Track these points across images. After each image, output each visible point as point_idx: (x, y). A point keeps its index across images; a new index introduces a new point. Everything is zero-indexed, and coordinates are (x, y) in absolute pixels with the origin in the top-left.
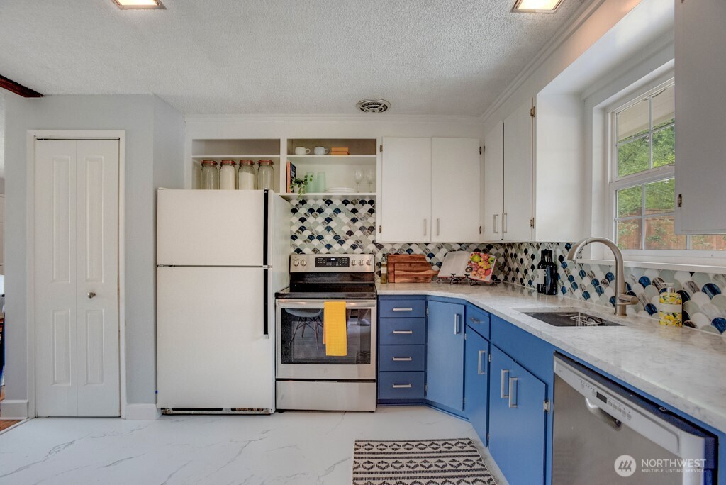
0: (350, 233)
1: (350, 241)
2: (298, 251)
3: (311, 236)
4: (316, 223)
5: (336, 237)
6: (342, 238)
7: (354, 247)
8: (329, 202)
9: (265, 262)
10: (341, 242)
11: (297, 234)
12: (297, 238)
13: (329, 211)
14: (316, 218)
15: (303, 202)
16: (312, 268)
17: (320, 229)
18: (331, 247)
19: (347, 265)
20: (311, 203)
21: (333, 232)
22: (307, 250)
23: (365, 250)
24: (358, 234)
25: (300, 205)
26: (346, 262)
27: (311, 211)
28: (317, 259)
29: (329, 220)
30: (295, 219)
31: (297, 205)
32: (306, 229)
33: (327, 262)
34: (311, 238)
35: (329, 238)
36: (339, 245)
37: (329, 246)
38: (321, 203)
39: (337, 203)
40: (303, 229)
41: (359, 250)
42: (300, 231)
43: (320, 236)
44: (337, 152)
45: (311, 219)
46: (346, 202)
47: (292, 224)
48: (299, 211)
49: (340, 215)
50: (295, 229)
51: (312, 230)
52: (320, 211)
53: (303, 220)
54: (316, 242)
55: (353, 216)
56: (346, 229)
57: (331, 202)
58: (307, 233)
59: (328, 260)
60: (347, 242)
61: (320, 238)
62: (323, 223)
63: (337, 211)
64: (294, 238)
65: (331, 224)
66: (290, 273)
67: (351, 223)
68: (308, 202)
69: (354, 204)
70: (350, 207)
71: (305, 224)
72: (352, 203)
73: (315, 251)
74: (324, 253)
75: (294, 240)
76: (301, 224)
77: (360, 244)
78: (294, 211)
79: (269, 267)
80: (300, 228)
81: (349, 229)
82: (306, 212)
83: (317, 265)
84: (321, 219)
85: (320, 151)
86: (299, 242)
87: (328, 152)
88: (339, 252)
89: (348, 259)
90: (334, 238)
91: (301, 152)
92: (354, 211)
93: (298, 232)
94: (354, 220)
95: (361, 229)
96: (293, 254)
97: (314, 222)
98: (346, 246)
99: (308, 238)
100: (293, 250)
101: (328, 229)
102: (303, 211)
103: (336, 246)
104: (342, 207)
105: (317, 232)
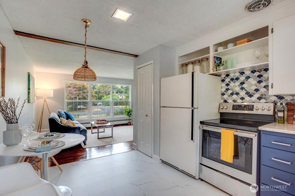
0: (257, 90)
1: (257, 95)
2: (225, 101)
3: (232, 93)
4: (235, 86)
5: (247, 93)
6: (251, 93)
7: (259, 98)
8: (242, 73)
9: (192, 106)
10: (251, 96)
11: (225, 92)
12: (225, 95)
13: (242, 78)
14: (235, 83)
15: (228, 75)
16: (230, 110)
17: (237, 89)
18: (244, 99)
19: (252, 110)
20: (232, 75)
21: (245, 90)
22: (230, 101)
23: (268, 100)
24: (263, 90)
25: (226, 77)
26: (251, 108)
27: (232, 79)
28: (233, 105)
29: (242, 83)
30: (224, 85)
31: (224, 77)
32: (229, 89)
33: (239, 107)
34: (232, 94)
35: (243, 93)
36: (249, 98)
37: (242, 99)
38: (237, 74)
39: (248, 73)
40: (227, 90)
41: (263, 101)
42: (226, 91)
43: (237, 93)
44: (240, 43)
45: (232, 84)
46: (253, 72)
47: (222, 88)
48: (226, 80)
49: (250, 80)
50: (223, 90)
51: (233, 90)
52: (237, 79)
53: (227, 85)
54: (235, 96)
55: (259, 79)
56: (254, 88)
57: (244, 73)
58: (230, 92)
59: (240, 106)
60: (254, 96)
61: (237, 94)
62: (239, 85)
63: (248, 78)
64: (223, 94)
65: (244, 86)
66: (219, 112)
67: (258, 84)
68: (230, 75)
69: (260, 72)
70: (257, 74)
71: (229, 87)
72: (258, 71)
73: (234, 101)
74: (239, 102)
75: (223, 96)
76: (227, 87)
77: (264, 96)
78: (223, 81)
79: (195, 108)
80: (226, 89)
81: (256, 88)
82: (229, 80)
83: (233, 109)
84: (238, 83)
85: (230, 46)
86: (225, 97)
87: (235, 45)
88: (249, 102)
89: (253, 106)
90: (246, 94)
91: (221, 49)
92: (260, 76)
93: (225, 91)
94: (260, 82)
95: (265, 87)
96: (222, 103)
97: (233, 86)
98: (254, 98)
99: (231, 94)
100: (222, 101)
101: (242, 89)
102: (227, 80)
103: (247, 98)
104: (251, 75)
105: (235, 91)
